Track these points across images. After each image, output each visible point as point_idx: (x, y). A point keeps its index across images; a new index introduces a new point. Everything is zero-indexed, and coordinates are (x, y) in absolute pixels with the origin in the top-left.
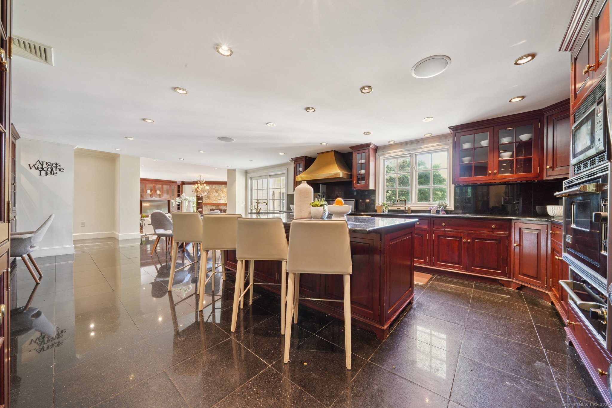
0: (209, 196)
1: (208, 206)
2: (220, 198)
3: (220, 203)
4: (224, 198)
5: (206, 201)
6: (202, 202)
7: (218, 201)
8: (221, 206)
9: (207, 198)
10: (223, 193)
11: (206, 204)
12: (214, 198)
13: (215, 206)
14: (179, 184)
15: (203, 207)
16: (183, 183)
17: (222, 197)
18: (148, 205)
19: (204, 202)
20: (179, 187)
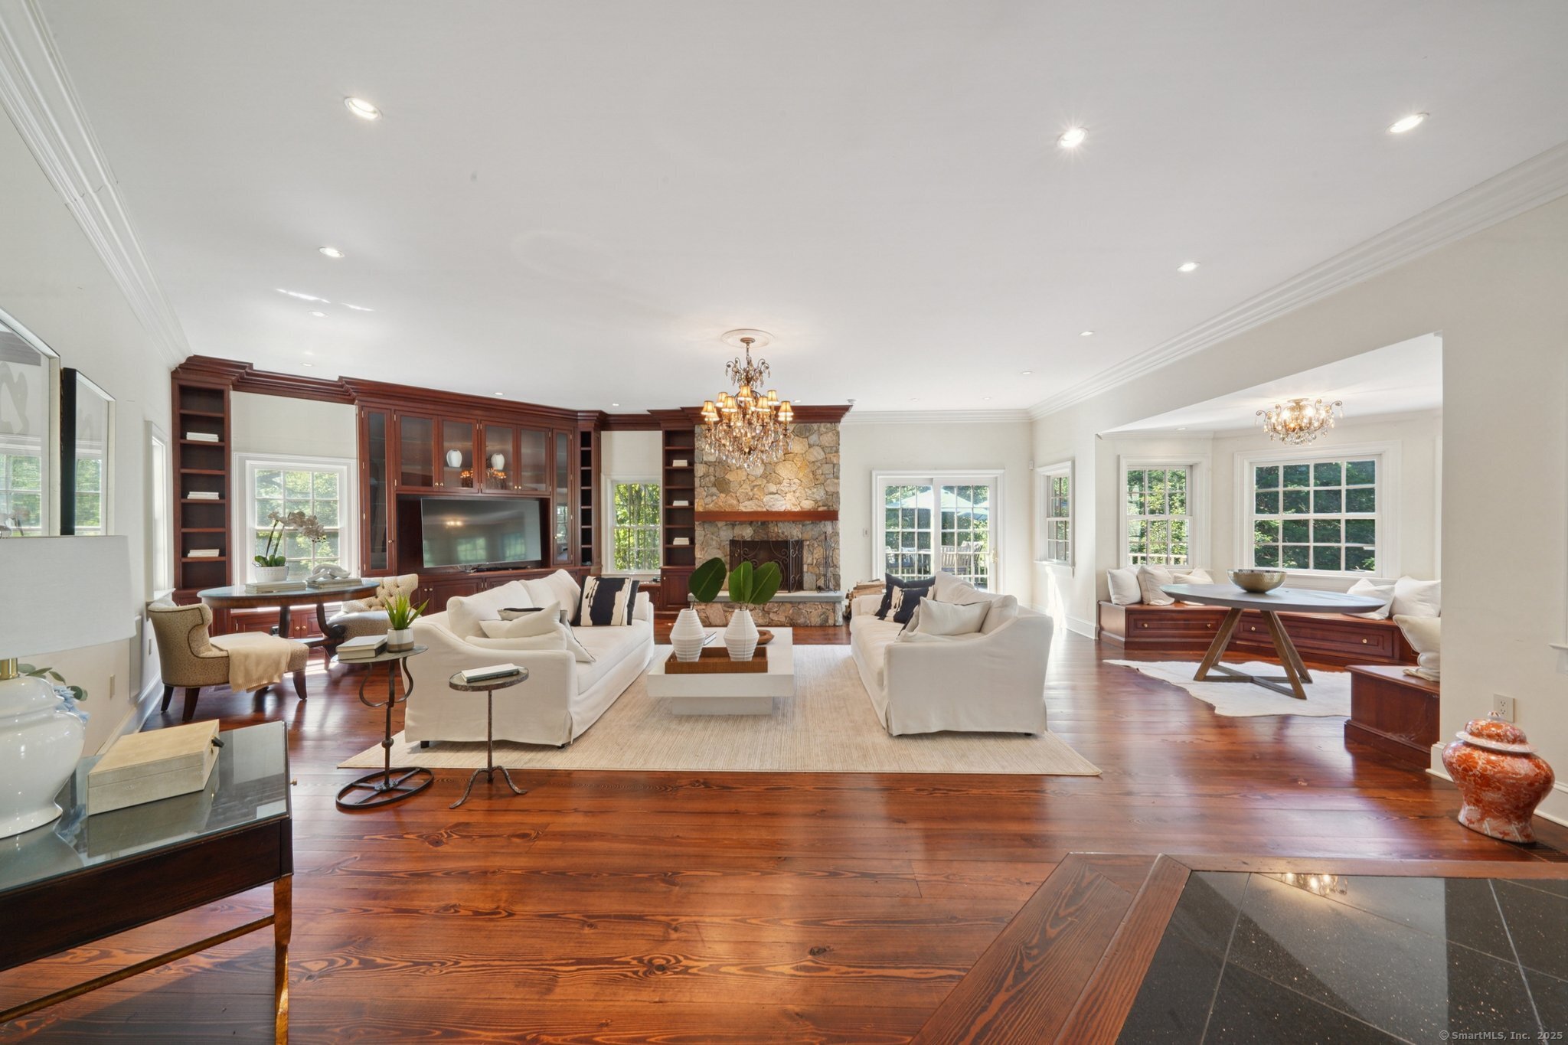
0: (724, 479)
1: (720, 524)
2: (773, 488)
3: (775, 509)
4: (794, 487)
5: (708, 500)
6: (691, 507)
7: (766, 499)
8: (780, 525)
9: (714, 485)
10: (788, 464)
11: (712, 517)
12: (747, 488)
13: (751, 523)
14: (587, 427)
15: (699, 533)
16: (605, 422)
17: (785, 483)
18: (459, 524)
19: (699, 507)
20: (586, 439)
